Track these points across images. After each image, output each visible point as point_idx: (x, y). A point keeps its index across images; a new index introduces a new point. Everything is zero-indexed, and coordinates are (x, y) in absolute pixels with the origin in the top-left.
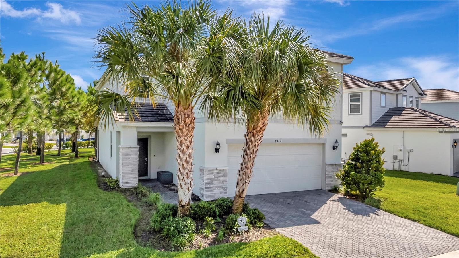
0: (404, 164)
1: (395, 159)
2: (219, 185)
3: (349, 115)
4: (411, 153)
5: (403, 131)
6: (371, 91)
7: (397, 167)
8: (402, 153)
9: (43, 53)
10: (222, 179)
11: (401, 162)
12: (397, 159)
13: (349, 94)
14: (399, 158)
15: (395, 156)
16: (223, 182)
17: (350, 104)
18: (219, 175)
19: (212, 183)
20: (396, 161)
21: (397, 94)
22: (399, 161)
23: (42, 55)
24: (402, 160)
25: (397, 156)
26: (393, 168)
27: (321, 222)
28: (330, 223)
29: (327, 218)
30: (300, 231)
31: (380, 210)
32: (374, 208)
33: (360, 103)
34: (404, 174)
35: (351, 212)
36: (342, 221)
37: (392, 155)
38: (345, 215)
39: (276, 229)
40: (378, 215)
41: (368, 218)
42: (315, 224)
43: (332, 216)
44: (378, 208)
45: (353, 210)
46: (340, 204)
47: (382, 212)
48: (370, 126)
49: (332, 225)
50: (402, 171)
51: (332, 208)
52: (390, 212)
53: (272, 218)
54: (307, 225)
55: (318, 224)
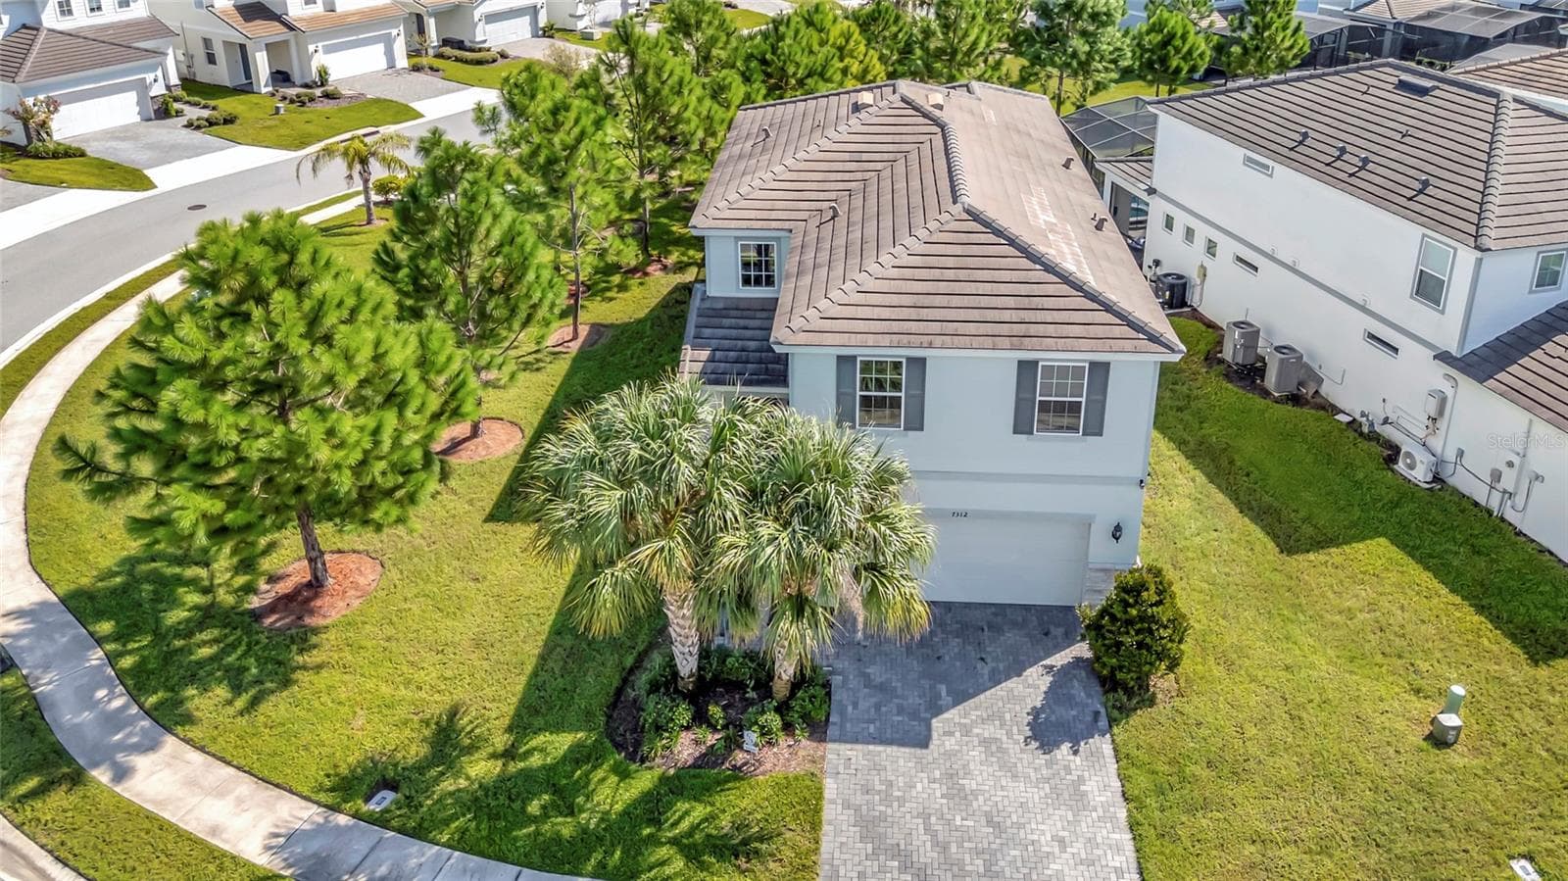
0: (1514, 503)
1: (1495, 480)
4: (1538, 486)
5: (1531, 419)
6: (1480, 259)
7: (1494, 502)
8: (1514, 474)
11: (1507, 496)
14: (1503, 483)
15: (1496, 470)
17: (1420, 267)
20: (1498, 486)
22: (1504, 492)
24: (1511, 493)
25: (1500, 475)
26: (1485, 500)
27: (931, 747)
28: (944, 754)
29: (958, 734)
30: (866, 762)
31: (1108, 736)
32: (1103, 723)
33: (1446, 279)
34: (1478, 542)
35: (1031, 725)
36: (977, 753)
37: (1493, 466)
38: (1009, 735)
39: (830, 746)
40: (1076, 753)
41: (1042, 759)
42: (913, 750)
43: (976, 731)
44: (1111, 727)
45: (1046, 719)
46: (1044, 688)
47: (1103, 745)
48: (1456, 359)
49: (942, 761)
50: (1503, 520)
51: (1011, 698)
52: (1115, 750)
53: (855, 705)
54: (895, 748)
55: (919, 751)
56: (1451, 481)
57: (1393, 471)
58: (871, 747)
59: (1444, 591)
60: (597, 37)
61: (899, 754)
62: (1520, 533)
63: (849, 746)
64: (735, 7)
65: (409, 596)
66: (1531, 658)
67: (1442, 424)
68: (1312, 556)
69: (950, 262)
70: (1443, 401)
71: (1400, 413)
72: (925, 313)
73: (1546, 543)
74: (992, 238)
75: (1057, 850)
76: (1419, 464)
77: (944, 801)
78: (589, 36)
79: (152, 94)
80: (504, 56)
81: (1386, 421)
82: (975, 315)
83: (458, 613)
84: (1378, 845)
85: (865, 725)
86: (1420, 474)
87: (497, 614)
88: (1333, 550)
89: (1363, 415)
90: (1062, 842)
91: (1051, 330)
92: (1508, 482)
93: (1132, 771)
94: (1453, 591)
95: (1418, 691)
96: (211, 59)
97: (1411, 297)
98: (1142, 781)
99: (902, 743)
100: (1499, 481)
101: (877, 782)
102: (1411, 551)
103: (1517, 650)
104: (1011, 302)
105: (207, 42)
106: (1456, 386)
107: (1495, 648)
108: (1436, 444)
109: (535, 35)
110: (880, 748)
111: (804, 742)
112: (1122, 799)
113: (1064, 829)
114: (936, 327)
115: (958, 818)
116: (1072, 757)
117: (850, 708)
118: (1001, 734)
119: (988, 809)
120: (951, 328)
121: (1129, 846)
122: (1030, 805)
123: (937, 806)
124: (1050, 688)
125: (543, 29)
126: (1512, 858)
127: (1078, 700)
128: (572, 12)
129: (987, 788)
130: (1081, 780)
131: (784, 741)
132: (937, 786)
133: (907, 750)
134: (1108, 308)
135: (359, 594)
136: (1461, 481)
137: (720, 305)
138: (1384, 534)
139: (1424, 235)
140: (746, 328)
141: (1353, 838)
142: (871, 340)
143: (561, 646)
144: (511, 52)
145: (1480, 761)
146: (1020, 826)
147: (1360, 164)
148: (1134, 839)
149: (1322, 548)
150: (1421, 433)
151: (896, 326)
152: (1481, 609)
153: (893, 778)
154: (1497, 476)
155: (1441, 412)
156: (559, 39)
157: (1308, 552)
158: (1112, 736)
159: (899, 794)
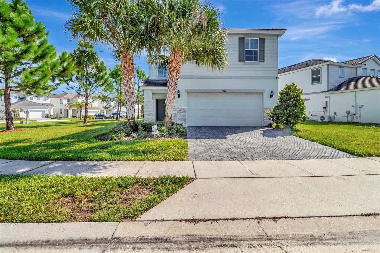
0: (356, 116)
1: (348, 114)
2: (181, 118)
3: (311, 85)
4: (362, 108)
5: (355, 92)
6: (328, 65)
7: (350, 119)
8: (354, 108)
9: (138, 66)
10: (183, 114)
11: (353, 116)
12: (350, 113)
13: (311, 70)
14: (351, 113)
15: (348, 111)
16: (183, 116)
17: (312, 77)
18: (181, 112)
19: (176, 116)
20: (350, 115)
21: (357, 68)
22: (352, 115)
23: (138, 67)
24: (354, 114)
25: (350, 111)
26: (347, 120)
27: (228, 138)
32: (288, 134)
33: (320, 75)
35: (264, 135)
38: (256, 136)
39: (188, 139)
45: (267, 134)
46: (262, 132)
48: (328, 91)
51: (252, 133)
52: (299, 137)
56: (334, 121)
63: (196, 139)
67: (328, 109)
70: (327, 102)
71: (315, 113)
76: (325, 118)
79: (45, 113)
81: (311, 115)
96: (61, 113)
99: (216, 138)
105: (61, 110)
106: (329, 97)
108: (327, 114)
118: (253, 136)
127: (275, 132)
136: (337, 120)
140: (159, 82)
150: (322, 114)
155: (327, 106)
158: (294, 135)
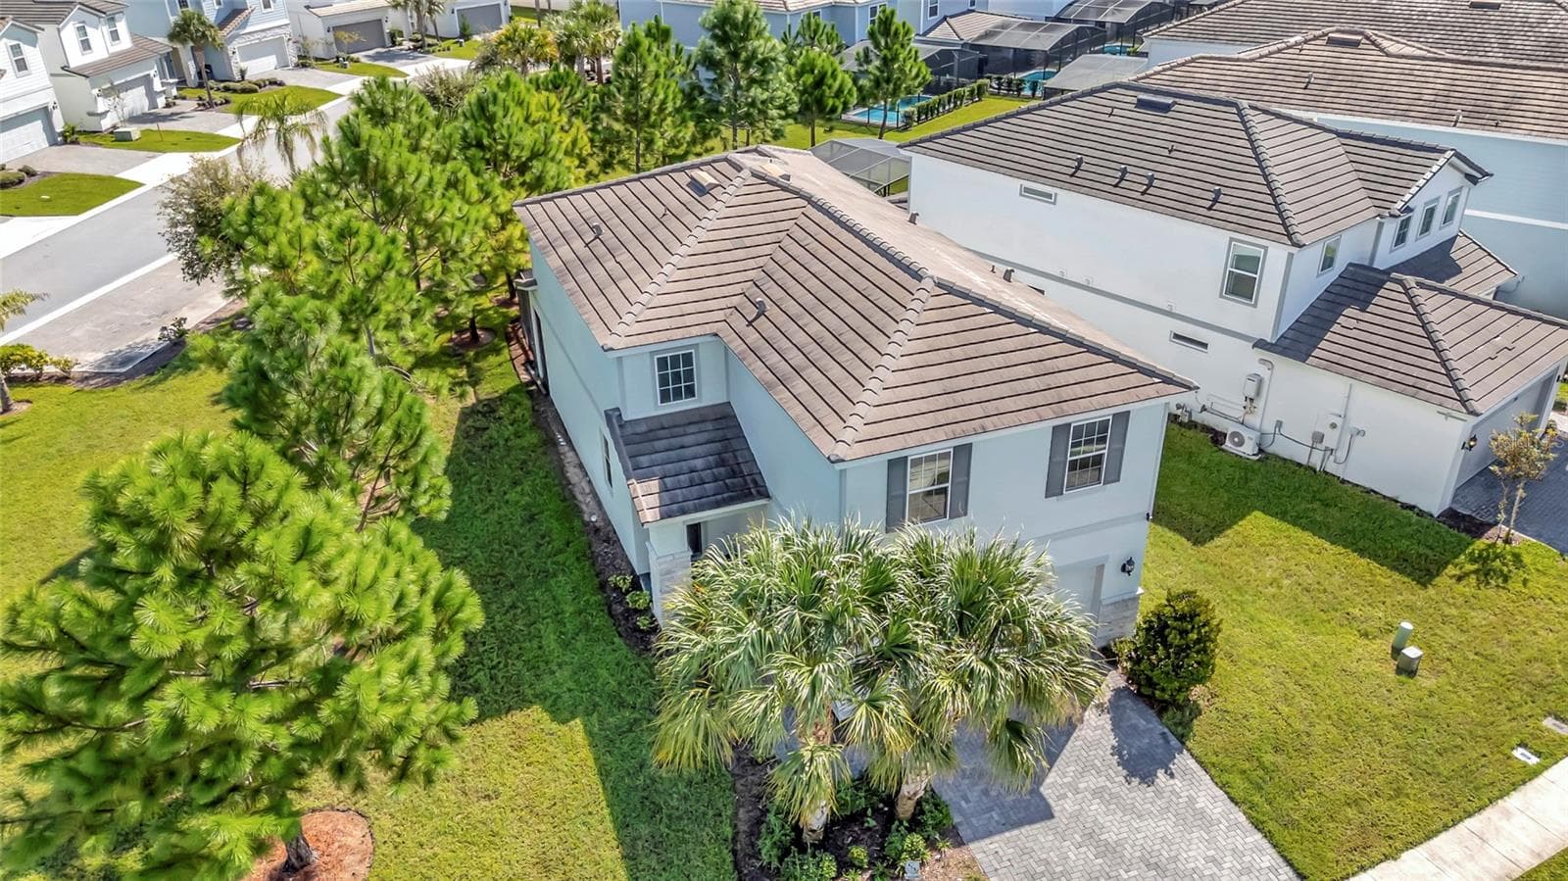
0: (1336, 458)
1: (1317, 442)
4: (1358, 439)
5: (1351, 384)
6: (1292, 254)
7: (1316, 461)
8: (1336, 432)
11: (1329, 452)
14: (1326, 442)
15: (1318, 433)
17: (1229, 269)
20: (1319, 446)
21: (1381, 224)
22: (1325, 450)
24: (1333, 449)
25: (1322, 436)
26: (1306, 460)
27: (1056, 814)
28: (1071, 817)
29: (1070, 795)
30: (1012, 850)
31: (1185, 752)
32: (1174, 742)
33: (1257, 276)
34: (1324, 496)
35: (1123, 763)
36: (1095, 806)
37: (1313, 430)
38: (1108, 778)
39: (972, 846)
40: (1172, 776)
41: (1150, 792)
42: (1043, 824)
43: (1082, 786)
44: (1183, 743)
45: (1129, 754)
46: (1109, 727)
47: (1184, 761)
48: (1272, 344)
49: (1074, 825)
50: (1326, 473)
51: (1089, 745)
52: (1200, 763)
53: (967, 801)
54: (1027, 828)
55: (1049, 823)
56: (1270, 450)
57: (1223, 450)
58: (1007, 834)
59: (1327, 545)
60: (136, 135)
61: (1035, 832)
62: (1343, 481)
63: (988, 841)
64: (281, 84)
65: (423, 840)
66: (1418, 582)
67: (1260, 404)
68: (1217, 541)
69: (952, 340)
70: (1261, 382)
71: (1216, 400)
72: (960, 398)
73: (1368, 485)
74: (975, 309)
75: (1215, 869)
76: (1246, 440)
77: (1100, 861)
78: (125, 137)
80: (31, 174)
81: (1204, 409)
82: (1004, 390)
83: (497, 840)
84: (1429, 774)
85: (988, 815)
86: (1248, 449)
87: (543, 827)
88: (1229, 532)
89: (1179, 407)
90: (1214, 860)
91: (1078, 390)
92: (1330, 441)
93: (1226, 777)
94: (1333, 543)
95: (1366, 635)
97: (1221, 296)
98: (1239, 785)
99: (1031, 822)
100: (1321, 441)
101: (1034, 865)
102: (1282, 516)
103: (1406, 579)
104: (1028, 370)
106: (1271, 368)
107: (1389, 581)
108: (1254, 420)
109: (53, 143)
110: (1016, 832)
111: (949, 852)
112: (1233, 805)
113: (1209, 850)
114: (977, 411)
115: (1122, 872)
116: (1172, 782)
117: (963, 803)
118: (1102, 781)
119: (1138, 854)
120: (991, 408)
121: (1265, 844)
122: (1170, 837)
123: (1098, 868)
124: (1113, 724)
125: (62, 134)
126: (1513, 749)
127: (1142, 728)
128: (91, 110)
129: (1125, 835)
130: (1192, 800)
131: (930, 856)
132: (1084, 849)
133: (1038, 825)
134: (1115, 358)
135: (359, 857)
136: (1281, 448)
137: (643, 428)
138: (1256, 508)
139: (1232, 239)
140: (682, 447)
141: (1411, 774)
142: (926, 436)
143: (640, 838)
144: (38, 168)
145: (1443, 679)
146: (1175, 859)
147: (1147, 182)
148: (1266, 836)
149: (1220, 532)
150: (1238, 413)
151: (942, 417)
152: (1362, 552)
153: (1044, 856)
154: (1319, 438)
155: (1258, 393)
156: (86, 144)
157: (1212, 538)
158: (1189, 750)
159: (1060, 868)
